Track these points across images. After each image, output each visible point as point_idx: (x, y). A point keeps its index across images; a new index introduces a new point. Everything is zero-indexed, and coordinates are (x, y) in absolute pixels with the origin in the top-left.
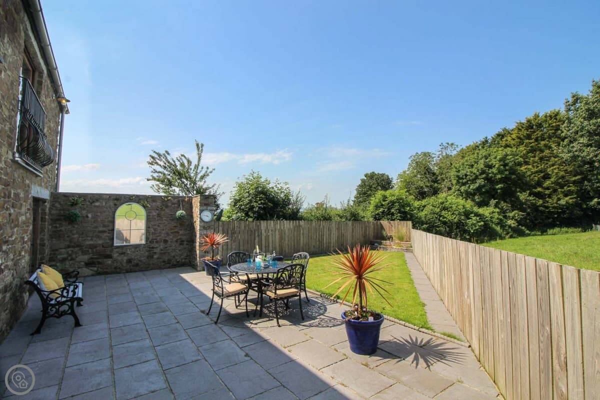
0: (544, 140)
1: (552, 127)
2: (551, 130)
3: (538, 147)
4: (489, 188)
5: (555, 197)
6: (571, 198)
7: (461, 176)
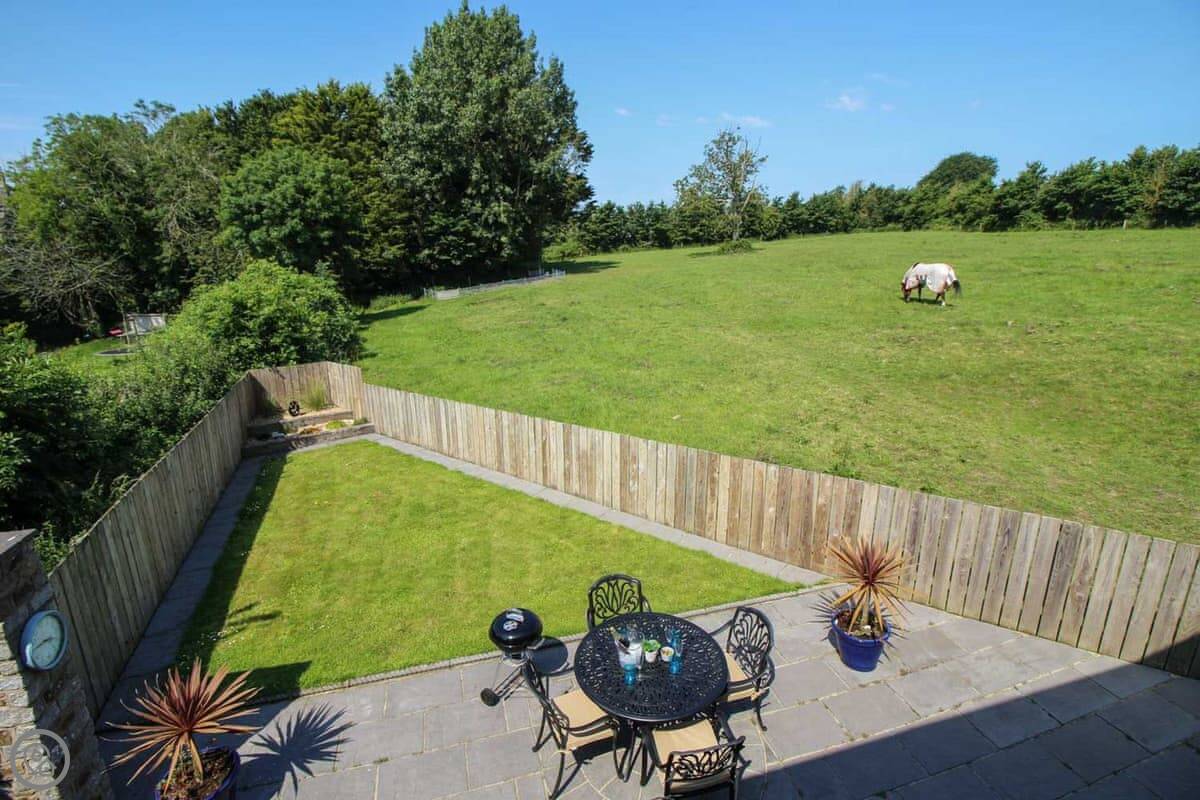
4: (308, 236)
5: (377, 245)
6: (399, 248)
7: (247, 207)
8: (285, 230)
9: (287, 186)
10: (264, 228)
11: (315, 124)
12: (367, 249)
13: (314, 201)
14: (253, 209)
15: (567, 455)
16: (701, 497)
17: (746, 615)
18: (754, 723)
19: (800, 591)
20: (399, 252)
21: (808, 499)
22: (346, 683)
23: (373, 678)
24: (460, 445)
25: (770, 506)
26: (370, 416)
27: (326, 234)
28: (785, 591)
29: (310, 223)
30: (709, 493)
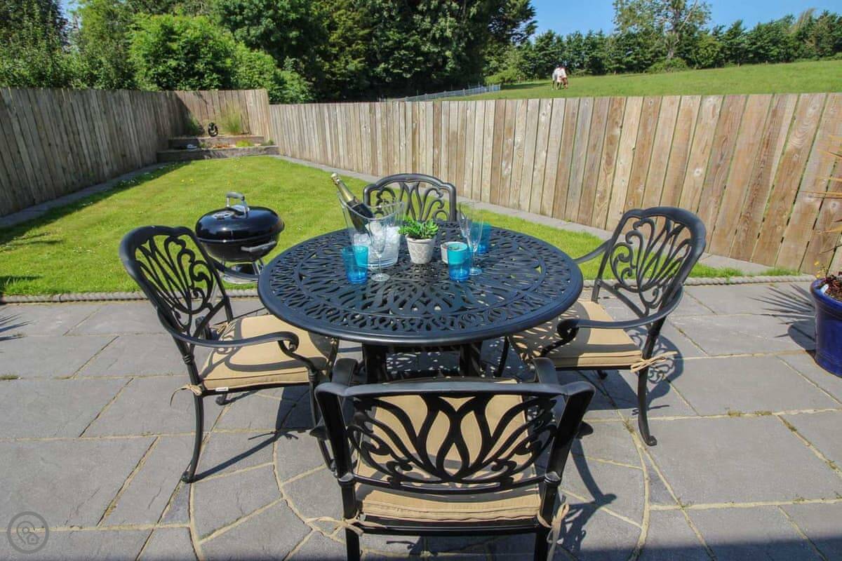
4: (279, 35)
7: (232, 8)
8: (261, 29)
10: (245, 28)
14: (237, 10)
18: (630, 428)
26: (275, 139)
27: (294, 34)
29: (281, 23)
30: (603, 162)
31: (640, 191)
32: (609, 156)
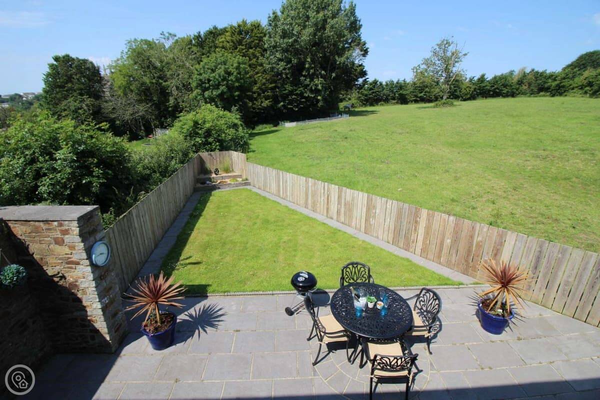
0: (251, 48)
1: (257, 37)
2: (257, 40)
3: (247, 54)
4: (229, 94)
5: (259, 100)
6: (270, 102)
7: (203, 80)
8: (219, 92)
9: (221, 71)
10: (210, 91)
11: (235, 41)
12: (255, 102)
13: (232, 78)
14: (206, 81)
15: (339, 203)
16: (409, 229)
17: (427, 292)
18: (425, 349)
19: (461, 286)
20: (269, 104)
21: (472, 237)
22: (226, 294)
23: (238, 293)
24: (288, 194)
25: (448, 238)
26: (249, 178)
27: (237, 93)
28: (452, 285)
29: (230, 88)
30: (413, 229)
31: (428, 242)
32: (416, 227)
